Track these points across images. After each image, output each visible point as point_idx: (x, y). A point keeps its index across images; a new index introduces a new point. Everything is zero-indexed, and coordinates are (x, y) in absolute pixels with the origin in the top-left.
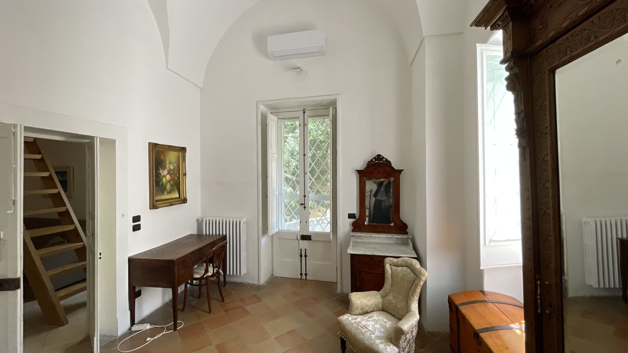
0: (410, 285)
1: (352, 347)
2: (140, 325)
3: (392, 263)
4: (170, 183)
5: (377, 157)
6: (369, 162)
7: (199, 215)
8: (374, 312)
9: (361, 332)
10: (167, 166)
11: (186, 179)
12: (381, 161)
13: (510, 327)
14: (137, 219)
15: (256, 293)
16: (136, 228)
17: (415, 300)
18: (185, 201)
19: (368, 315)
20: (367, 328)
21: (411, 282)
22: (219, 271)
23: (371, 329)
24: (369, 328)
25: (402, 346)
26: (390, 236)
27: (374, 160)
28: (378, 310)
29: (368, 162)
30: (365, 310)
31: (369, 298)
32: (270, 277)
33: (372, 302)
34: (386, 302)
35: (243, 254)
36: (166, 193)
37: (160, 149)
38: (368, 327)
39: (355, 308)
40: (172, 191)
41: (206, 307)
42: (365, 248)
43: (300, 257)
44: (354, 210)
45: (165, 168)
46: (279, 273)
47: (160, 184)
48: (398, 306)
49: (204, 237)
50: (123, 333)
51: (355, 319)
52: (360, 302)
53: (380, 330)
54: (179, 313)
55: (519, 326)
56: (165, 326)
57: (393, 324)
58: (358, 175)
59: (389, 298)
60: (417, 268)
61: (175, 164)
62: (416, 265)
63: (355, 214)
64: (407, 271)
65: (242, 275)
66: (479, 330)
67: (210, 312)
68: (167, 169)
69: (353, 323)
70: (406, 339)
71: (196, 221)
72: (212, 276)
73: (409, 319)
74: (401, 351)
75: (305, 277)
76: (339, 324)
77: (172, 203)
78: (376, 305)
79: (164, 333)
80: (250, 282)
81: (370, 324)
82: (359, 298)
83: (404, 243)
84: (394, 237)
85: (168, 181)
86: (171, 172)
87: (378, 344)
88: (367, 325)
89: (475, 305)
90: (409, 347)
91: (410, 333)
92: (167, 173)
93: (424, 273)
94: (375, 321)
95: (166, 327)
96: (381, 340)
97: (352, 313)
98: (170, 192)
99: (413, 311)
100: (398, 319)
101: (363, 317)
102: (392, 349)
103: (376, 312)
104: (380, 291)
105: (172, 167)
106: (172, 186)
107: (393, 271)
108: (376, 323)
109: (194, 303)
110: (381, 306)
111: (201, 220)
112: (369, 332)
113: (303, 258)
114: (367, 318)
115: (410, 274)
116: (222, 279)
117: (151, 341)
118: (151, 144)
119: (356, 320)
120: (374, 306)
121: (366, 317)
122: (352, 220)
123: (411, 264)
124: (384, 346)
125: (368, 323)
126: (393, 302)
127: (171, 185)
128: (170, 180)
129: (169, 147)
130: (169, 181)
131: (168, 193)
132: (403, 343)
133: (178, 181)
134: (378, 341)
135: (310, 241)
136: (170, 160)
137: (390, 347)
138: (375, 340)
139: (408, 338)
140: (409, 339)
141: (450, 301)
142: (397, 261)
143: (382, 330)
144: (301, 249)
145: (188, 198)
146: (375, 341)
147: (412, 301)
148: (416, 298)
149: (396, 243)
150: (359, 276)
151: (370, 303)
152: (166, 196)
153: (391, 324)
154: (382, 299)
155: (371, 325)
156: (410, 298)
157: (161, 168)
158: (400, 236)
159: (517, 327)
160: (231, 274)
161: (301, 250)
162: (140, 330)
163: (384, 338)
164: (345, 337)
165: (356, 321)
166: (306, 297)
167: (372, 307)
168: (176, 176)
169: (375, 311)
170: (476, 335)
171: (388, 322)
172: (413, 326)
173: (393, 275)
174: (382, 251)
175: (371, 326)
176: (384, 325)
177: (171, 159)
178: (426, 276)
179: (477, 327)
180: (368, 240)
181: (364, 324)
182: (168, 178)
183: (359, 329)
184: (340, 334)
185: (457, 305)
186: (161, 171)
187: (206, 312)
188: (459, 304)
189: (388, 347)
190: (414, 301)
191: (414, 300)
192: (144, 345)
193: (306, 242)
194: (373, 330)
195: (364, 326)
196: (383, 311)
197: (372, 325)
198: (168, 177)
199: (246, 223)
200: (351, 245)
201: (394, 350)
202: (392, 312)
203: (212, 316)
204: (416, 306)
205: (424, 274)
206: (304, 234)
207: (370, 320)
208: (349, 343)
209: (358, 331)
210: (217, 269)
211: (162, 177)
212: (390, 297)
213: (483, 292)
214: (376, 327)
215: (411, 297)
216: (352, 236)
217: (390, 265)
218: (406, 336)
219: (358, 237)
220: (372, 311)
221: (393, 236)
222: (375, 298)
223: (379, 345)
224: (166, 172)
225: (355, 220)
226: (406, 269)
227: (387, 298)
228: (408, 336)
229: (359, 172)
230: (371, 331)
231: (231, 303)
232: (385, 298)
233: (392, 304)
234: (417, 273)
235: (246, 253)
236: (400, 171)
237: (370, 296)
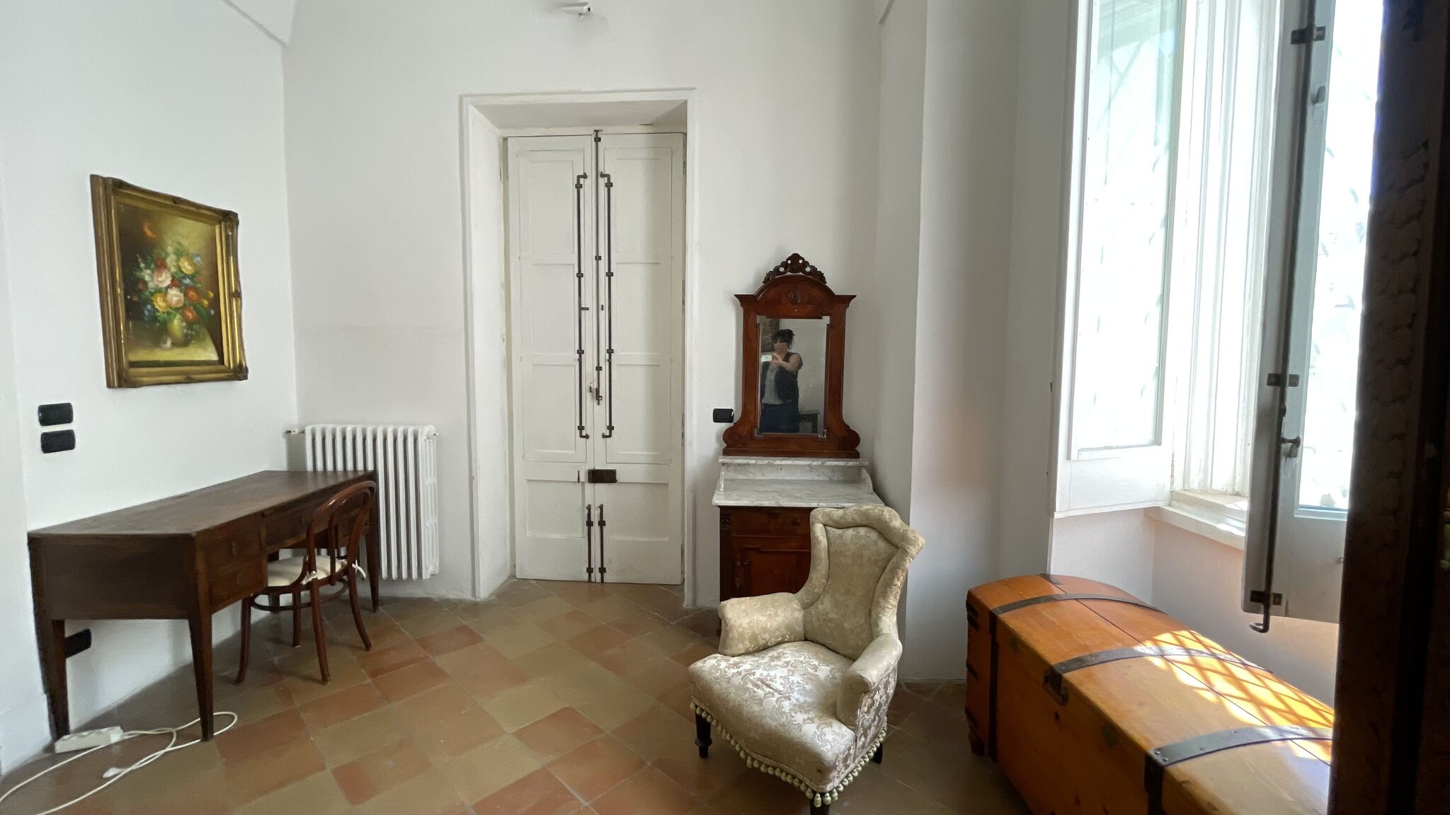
0: (877, 570)
1: (728, 737)
2: (85, 734)
3: (831, 519)
4: (183, 315)
5: (789, 262)
6: (770, 274)
7: (292, 419)
8: (786, 645)
9: (754, 696)
10: (171, 260)
11: (240, 307)
12: (801, 273)
13: (1134, 651)
14: (55, 414)
15: (465, 623)
16: (57, 443)
17: (890, 607)
18: (240, 373)
19: (770, 654)
20: (768, 686)
21: (880, 564)
22: (353, 565)
23: (781, 688)
24: (774, 684)
25: (862, 723)
26: (816, 462)
27: (782, 269)
28: (795, 638)
29: (768, 274)
30: (761, 642)
31: (771, 611)
32: (506, 581)
33: (780, 619)
34: (814, 619)
35: (428, 522)
36: (169, 343)
37: (141, 205)
38: (770, 682)
39: (737, 637)
40: (193, 342)
41: (313, 668)
42: (758, 492)
43: (586, 528)
44: (729, 399)
45: (161, 266)
46: (532, 569)
47: (143, 313)
48: (847, 625)
49: (310, 477)
50: (23, 761)
51: (736, 665)
52: (749, 621)
53: (804, 689)
54: (217, 689)
55: (1155, 648)
56: (174, 730)
57: (835, 670)
58: (741, 310)
59: (821, 607)
60: (895, 528)
61: (199, 259)
62: (891, 521)
63: (732, 410)
64: (869, 537)
65: (424, 578)
66: (1062, 664)
67: (325, 679)
68: (169, 270)
69: (732, 677)
70: (873, 704)
71: (284, 436)
72: (330, 580)
73: (881, 654)
74: (858, 736)
75: (599, 575)
76: (694, 683)
77: (193, 376)
78: (789, 627)
79: (168, 749)
80: (451, 596)
81: (776, 675)
82: (745, 611)
83: (852, 479)
84: (828, 463)
85: (177, 309)
86: (187, 281)
87: (801, 723)
88: (769, 678)
89: (1039, 607)
90: (878, 723)
91: (882, 689)
92: (168, 282)
93: (914, 537)
94: (790, 668)
95: (177, 732)
96: (807, 712)
97: (728, 651)
98: (185, 342)
99: (887, 634)
100: (845, 656)
101: (757, 659)
102: (838, 735)
103: (790, 644)
104: (800, 592)
105: (190, 268)
106: (190, 324)
107: (832, 541)
108: (793, 672)
109: (276, 660)
110: (800, 629)
111: (297, 431)
112: (776, 694)
113: (596, 528)
114: (766, 659)
115: (875, 543)
116: (364, 590)
117: (118, 777)
118: (100, 181)
119: (738, 668)
120: (783, 629)
121: (763, 658)
122: (724, 426)
123: (880, 520)
124: (818, 727)
125: (772, 673)
126: (833, 615)
127: (185, 319)
128: (185, 305)
129: (175, 203)
130: (180, 309)
131: (175, 344)
132: (865, 716)
133: (212, 312)
134: (799, 717)
135: (613, 485)
136: (179, 244)
137: (834, 729)
138: (793, 714)
139: (877, 700)
140: (880, 705)
141: (974, 606)
142: (843, 515)
143: (808, 687)
144: (590, 505)
145: (249, 363)
146: (793, 717)
147: (884, 609)
148: (891, 602)
149: (831, 481)
150: (741, 562)
151: (775, 624)
152: (166, 353)
153: (831, 671)
154: (802, 612)
155: (778, 677)
156: (879, 602)
157: (146, 263)
158: (841, 463)
159: (1152, 653)
160: (394, 575)
161: (589, 508)
162: (90, 748)
163: (815, 708)
164: (708, 714)
165: (739, 670)
166: (604, 623)
167: (777, 633)
168: (207, 298)
169: (786, 642)
170: (1054, 679)
171: (823, 667)
172: (890, 671)
173: (832, 550)
174: (800, 498)
175: (779, 681)
176: (812, 674)
177: (185, 243)
178: (921, 545)
179: (1053, 659)
180: (763, 475)
181: (761, 675)
182: (175, 299)
183: (748, 689)
184: (696, 706)
185: (993, 611)
186: (146, 275)
187: (315, 681)
188: (999, 608)
189: (827, 730)
190: (887, 610)
191: (888, 608)
192: (94, 791)
193: (601, 487)
194: (785, 690)
195: (763, 682)
196: (806, 640)
197: (781, 677)
198: (175, 296)
199: (434, 437)
200: (723, 486)
201: (843, 736)
202: (828, 642)
203: (330, 690)
204: (892, 621)
205: (913, 539)
206: (597, 468)
207: (776, 665)
208: (719, 728)
209: (747, 695)
210: (346, 563)
211: (152, 294)
212: (826, 605)
213: (1047, 577)
214: (793, 681)
215: (881, 600)
216: (723, 464)
217: (825, 525)
218: (872, 698)
219: (739, 469)
220: (779, 644)
221: (823, 463)
222: (785, 610)
223: (804, 726)
224: (164, 279)
225: (731, 425)
226: (866, 532)
227: (817, 608)
228: (877, 697)
229: (744, 301)
230: (779, 692)
231: (391, 652)
232: (812, 610)
233: (831, 620)
234: (895, 540)
235: (435, 520)
236: (847, 299)
237: (773, 606)
